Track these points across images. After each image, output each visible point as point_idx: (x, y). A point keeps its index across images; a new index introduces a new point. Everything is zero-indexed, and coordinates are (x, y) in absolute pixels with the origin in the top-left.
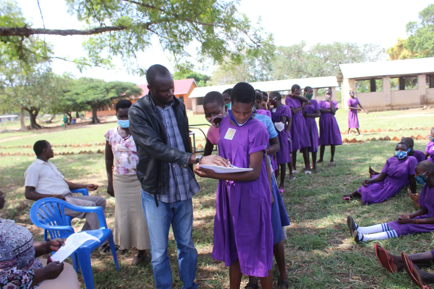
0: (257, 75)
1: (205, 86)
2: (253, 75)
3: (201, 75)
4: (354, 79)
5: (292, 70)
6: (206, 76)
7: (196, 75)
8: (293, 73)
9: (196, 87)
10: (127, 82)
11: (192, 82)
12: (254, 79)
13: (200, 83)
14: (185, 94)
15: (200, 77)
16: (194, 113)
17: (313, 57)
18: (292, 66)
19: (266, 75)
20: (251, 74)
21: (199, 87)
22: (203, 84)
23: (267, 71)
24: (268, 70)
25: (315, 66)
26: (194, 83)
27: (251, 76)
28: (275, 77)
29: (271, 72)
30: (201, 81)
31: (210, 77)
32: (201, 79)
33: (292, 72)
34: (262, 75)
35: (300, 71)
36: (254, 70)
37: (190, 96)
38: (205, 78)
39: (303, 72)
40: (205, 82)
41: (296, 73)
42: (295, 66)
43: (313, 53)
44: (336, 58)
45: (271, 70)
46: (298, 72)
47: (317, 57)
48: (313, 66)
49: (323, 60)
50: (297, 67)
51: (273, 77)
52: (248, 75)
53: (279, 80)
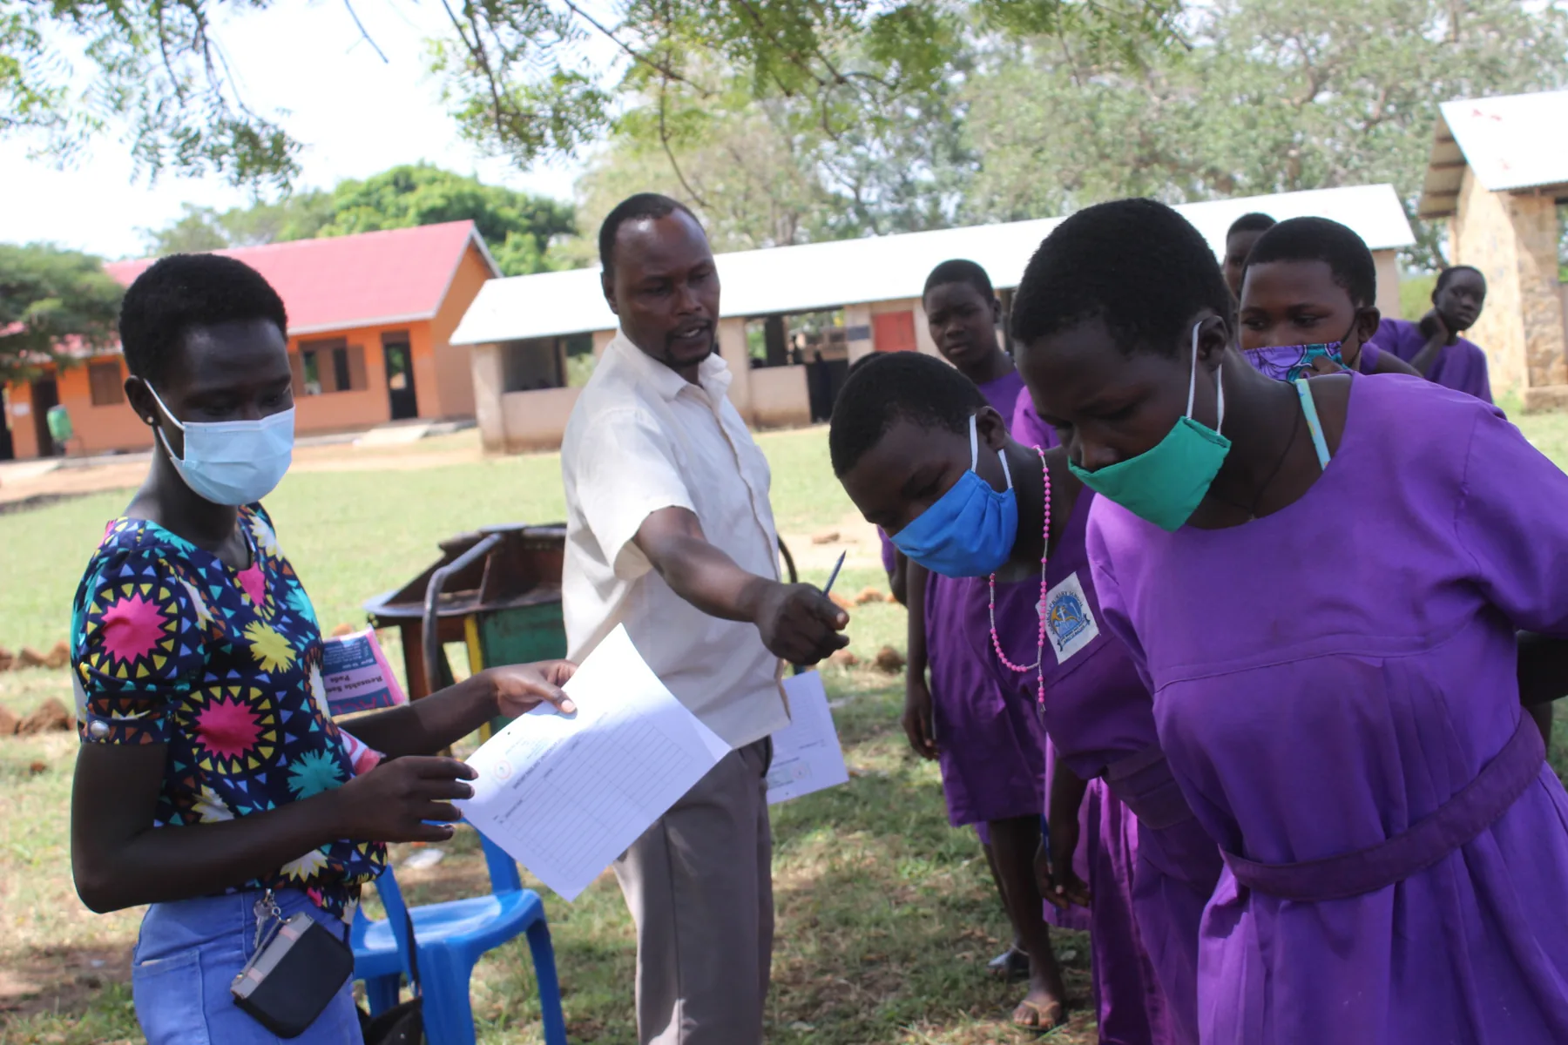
0: (870, 194)
1: (541, 269)
2: (848, 193)
3: (511, 200)
4: (1545, 190)
5: (1104, 157)
6: (546, 207)
7: (479, 201)
8: (1107, 175)
9: (491, 275)
10: (35, 248)
11: (463, 243)
12: (854, 219)
13: (506, 252)
14: (423, 324)
15: (510, 213)
16: (491, 447)
17: (1237, 65)
18: (1106, 131)
19: (929, 189)
20: (832, 188)
21: (506, 274)
22: (531, 257)
23: (933, 162)
24: (942, 154)
25: (1252, 124)
26: (473, 249)
27: (837, 202)
28: (992, 204)
29: (965, 170)
30: (512, 238)
31: (570, 214)
32: (512, 226)
33: (1106, 165)
34: (907, 189)
35: (1155, 158)
36: (850, 161)
37: (461, 336)
38: (542, 218)
39: (1173, 164)
40: (542, 247)
41: (1127, 171)
42: (1121, 126)
43: (1228, 45)
44: (1384, 66)
45: (958, 157)
46: (1142, 162)
47: (1258, 67)
48: (1239, 126)
49: (1303, 84)
50: (1134, 130)
51: (978, 200)
52: (817, 191)
53: (1015, 217)
